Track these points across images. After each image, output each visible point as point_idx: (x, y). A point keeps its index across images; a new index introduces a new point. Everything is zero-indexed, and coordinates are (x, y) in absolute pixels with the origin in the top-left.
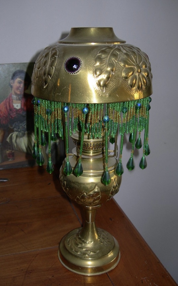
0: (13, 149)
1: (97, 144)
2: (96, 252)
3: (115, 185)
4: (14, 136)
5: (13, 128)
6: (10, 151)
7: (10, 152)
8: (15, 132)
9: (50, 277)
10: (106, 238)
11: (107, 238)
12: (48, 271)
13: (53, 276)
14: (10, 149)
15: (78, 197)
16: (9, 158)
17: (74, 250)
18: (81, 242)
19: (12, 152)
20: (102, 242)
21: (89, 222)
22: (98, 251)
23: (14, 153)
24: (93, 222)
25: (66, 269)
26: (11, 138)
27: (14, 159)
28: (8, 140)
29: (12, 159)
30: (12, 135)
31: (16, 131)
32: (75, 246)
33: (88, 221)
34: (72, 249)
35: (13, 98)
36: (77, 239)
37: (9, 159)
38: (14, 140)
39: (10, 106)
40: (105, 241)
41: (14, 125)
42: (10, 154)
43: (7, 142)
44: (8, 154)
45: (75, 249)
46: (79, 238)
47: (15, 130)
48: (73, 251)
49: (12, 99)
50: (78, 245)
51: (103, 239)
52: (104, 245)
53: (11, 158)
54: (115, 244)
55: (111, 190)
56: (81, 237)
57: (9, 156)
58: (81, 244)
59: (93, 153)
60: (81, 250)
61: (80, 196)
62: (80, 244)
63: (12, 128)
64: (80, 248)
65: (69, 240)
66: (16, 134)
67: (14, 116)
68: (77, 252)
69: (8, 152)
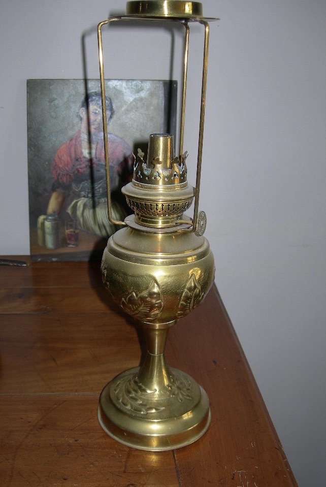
0: (76, 228)
1: (169, 205)
2: (159, 409)
3: (193, 285)
4: (80, 205)
5: (80, 191)
6: (72, 230)
7: (71, 232)
8: (83, 198)
9: (71, 442)
10: (185, 389)
11: (188, 389)
12: (71, 430)
13: (76, 441)
14: (71, 226)
15: (123, 299)
16: (68, 242)
17: (121, 401)
18: (136, 388)
19: (74, 232)
20: (173, 394)
21: (154, 353)
22: (163, 408)
23: (77, 234)
24: (161, 353)
25: (104, 432)
26: (75, 208)
27: (77, 245)
28: (69, 211)
29: (73, 245)
30: (77, 202)
31: (84, 196)
32: (125, 395)
33: (153, 351)
34: (118, 399)
35: (82, 139)
36: (132, 382)
37: (69, 244)
38: (79, 212)
39: (75, 151)
40: (182, 394)
41: (81, 185)
42: (71, 235)
43: (68, 213)
44: (68, 234)
45: (123, 399)
46: (136, 382)
47: (82, 195)
48: (119, 403)
49: (80, 141)
50: (129, 392)
51: (179, 388)
52: (178, 400)
53: (73, 243)
54: (199, 402)
55: (183, 292)
56: (137, 380)
57: (70, 239)
58: (136, 391)
59: (164, 223)
60: (132, 403)
61: (126, 297)
62: (133, 392)
63: (77, 190)
64: (132, 398)
65: (120, 383)
66: (84, 202)
67: (83, 170)
68: (125, 405)
69: (68, 232)
